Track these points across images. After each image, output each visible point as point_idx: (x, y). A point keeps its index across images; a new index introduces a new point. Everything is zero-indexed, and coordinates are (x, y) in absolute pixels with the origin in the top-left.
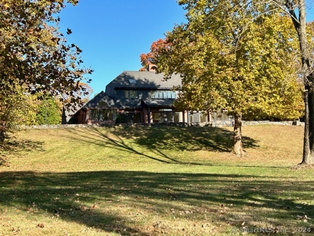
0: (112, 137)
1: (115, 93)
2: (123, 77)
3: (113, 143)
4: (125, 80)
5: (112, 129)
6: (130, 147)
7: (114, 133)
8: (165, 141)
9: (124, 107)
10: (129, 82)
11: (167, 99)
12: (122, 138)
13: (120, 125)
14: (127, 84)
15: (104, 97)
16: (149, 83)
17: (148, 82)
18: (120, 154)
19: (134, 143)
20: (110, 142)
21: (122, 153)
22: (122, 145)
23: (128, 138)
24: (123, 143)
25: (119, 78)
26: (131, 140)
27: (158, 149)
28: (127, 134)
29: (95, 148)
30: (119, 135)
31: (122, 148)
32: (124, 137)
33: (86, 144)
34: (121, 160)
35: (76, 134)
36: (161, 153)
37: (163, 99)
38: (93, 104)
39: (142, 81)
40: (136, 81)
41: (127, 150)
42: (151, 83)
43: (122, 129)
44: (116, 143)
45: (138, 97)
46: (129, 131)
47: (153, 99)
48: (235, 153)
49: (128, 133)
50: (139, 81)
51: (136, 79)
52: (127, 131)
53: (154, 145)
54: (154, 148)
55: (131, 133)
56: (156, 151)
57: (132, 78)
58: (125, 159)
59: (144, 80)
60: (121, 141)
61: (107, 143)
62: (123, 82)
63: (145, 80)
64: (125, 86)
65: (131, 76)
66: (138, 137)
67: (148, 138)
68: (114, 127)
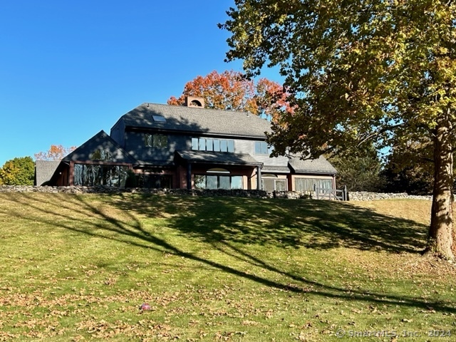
0: (112, 212)
1: (127, 138)
2: (142, 112)
3: (113, 226)
4: (146, 117)
5: (117, 199)
6: (157, 236)
7: (119, 205)
8: (240, 224)
9: (142, 163)
10: (153, 121)
11: (220, 152)
12: (138, 216)
13: (134, 191)
14: (149, 123)
15: (104, 143)
16: (189, 124)
17: (187, 122)
18: (130, 257)
19: (169, 226)
20: (108, 223)
21: (137, 255)
22: (136, 231)
23: (152, 215)
24: (138, 227)
25: (134, 113)
26: (158, 220)
27: (231, 243)
28: (150, 208)
29: (66, 237)
30: (130, 209)
31: (135, 239)
32: (141, 212)
33: (45, 227)
34: (132, 278)
35: (27, 205)
36: (243, 253)
37: (213, 152)
38: (83, 155)
39: (175, 120)
40: (166, 119)
41: (151, 244)
42: (191, 125)
43: (138, 199)
44: (122, 228)
45: (169, 148)
46: (153, 203)
47: (196, 152)
48: (440, 257)
49: (152, 206)
50: (171, 120)
51: (166, 117)
52: (148, 201)
53: (216, 231)
54: (220, 238)
55: (159, 206)
56: (228, 249)
57: (159, 115)
58: (146, 272)
59: (179, 119)
60: (133, 223)
61: (99, 226)
62: (141, 120)
63: (182, 119)
64: (146, 126)
65: (157, 112)
66: (176, 215)
67: (199, 216)
68: (121, 195)
